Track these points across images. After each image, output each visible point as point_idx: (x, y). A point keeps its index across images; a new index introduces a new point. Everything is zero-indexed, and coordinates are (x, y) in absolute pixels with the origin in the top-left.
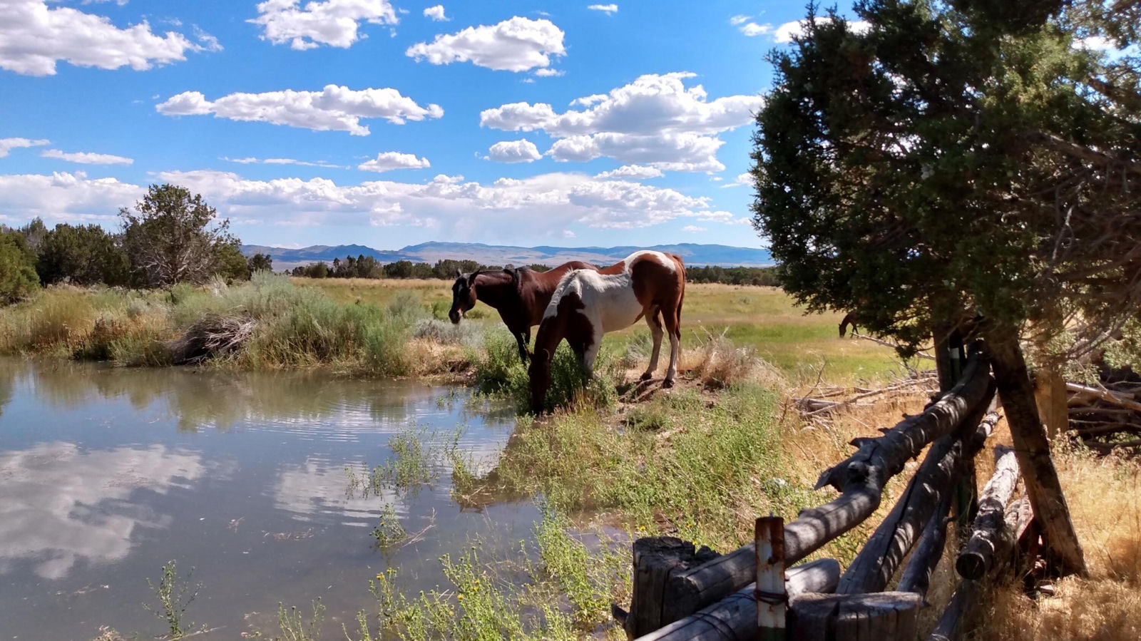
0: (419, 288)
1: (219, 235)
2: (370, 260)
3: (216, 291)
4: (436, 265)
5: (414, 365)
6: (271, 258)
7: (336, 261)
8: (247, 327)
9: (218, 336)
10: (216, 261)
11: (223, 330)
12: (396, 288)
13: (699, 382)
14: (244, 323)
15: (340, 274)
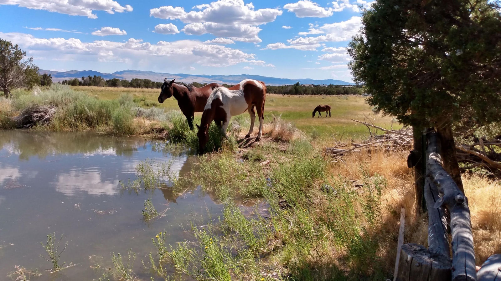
0: (124, 91)
1: (28, 64)
2: (99, 78)
3: (36, 93)
4: (131, 81)
5: (137, 130)
6: (51, 76)
7: (83, 78)
8: (52, 110)
9: (38, 115)
10: (27, 77)
11: (40, 112)
12: (113, 91)
13: (271, 139)
14: (50, 108)
15: (85, 84)
